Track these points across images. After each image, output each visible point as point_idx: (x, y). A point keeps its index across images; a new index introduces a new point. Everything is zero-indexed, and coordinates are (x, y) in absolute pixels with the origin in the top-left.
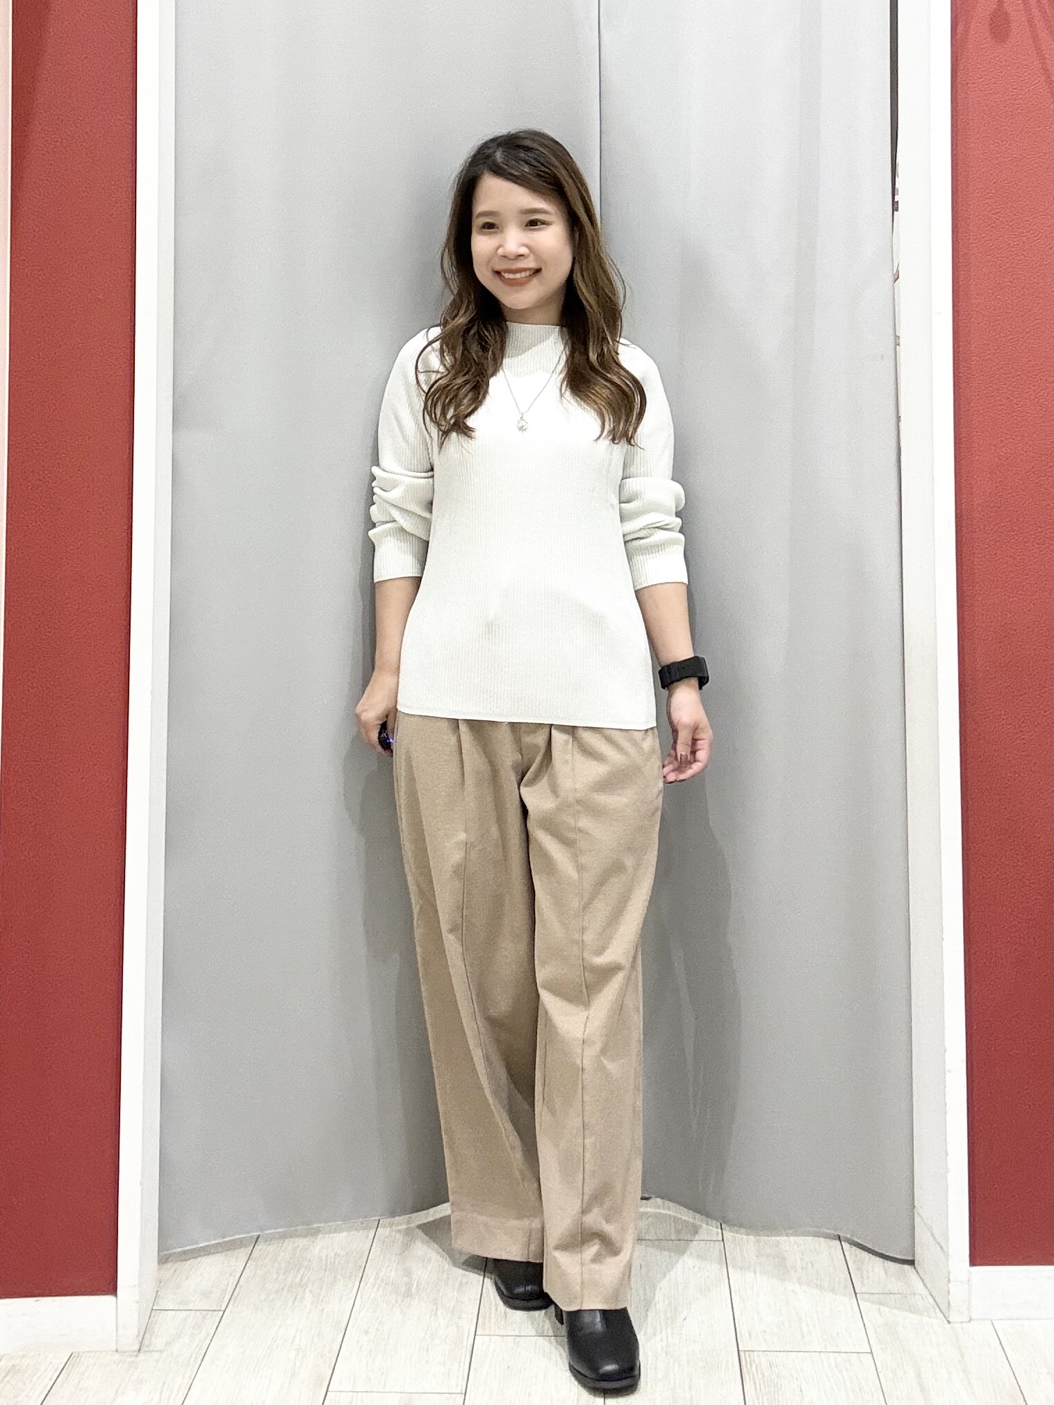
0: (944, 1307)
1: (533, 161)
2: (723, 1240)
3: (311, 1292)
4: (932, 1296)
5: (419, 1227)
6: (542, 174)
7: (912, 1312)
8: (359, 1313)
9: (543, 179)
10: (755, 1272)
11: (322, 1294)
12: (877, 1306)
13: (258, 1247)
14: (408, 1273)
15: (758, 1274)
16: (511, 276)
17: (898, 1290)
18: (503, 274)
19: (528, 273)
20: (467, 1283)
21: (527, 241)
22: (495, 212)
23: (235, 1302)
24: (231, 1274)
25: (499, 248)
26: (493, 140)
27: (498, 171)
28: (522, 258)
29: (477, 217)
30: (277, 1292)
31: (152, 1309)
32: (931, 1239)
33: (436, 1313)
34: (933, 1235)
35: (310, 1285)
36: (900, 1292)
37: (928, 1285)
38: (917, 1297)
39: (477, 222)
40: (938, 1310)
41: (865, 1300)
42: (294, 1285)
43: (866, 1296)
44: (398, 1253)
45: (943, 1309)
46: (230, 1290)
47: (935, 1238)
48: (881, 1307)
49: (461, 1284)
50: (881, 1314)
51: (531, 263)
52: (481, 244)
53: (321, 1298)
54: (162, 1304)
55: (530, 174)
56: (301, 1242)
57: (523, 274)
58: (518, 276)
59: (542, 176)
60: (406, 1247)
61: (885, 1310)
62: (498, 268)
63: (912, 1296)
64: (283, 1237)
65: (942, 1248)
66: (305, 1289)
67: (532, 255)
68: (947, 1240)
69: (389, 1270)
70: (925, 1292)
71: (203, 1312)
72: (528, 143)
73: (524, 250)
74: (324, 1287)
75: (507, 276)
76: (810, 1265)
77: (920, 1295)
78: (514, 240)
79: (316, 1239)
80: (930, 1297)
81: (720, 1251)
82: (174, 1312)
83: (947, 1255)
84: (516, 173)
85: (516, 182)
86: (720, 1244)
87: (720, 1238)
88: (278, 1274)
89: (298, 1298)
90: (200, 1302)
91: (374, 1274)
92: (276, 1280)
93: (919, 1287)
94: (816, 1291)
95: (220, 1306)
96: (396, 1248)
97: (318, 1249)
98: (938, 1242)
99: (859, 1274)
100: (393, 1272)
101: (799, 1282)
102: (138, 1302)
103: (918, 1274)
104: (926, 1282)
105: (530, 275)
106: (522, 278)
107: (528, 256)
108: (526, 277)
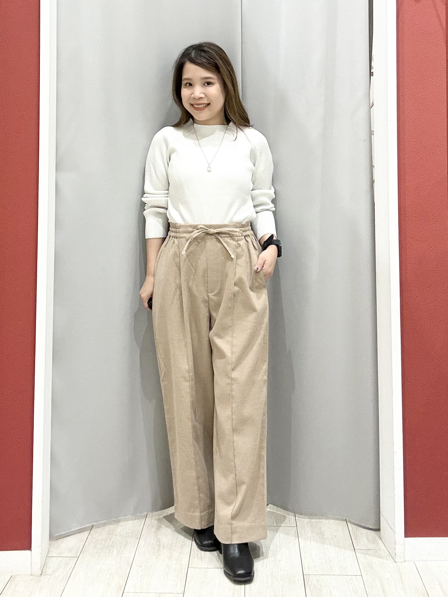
0: (393, 555)
1: (207, 57)
2: (297, 526)
3: (116, 549)
4: (388, 551)
5: (164, 517)
6: (211, 62)
7: (379, 558)
8: (137, 558)
9: (211, 65)
10: (310, 540)
11: (121, 549)
12: (364, 555)
13: (93, 530)
14: (159, 540)
15: (312, 542)
16: (197, 106)
17: (373, 548)
18: (194, 105)
19: (204, 105)
20: (185, 545)
21: (203, 91)
22: (190, 79)
23: (83, 553)
24: (81, 541)
25: (192, 94)
26: (191, 47)
27: (193, 61)
28: (201, 99)
29: (184, 80)
30: (101, 549)
31: (47, 557)
32: (387, 525)
33: (171, 558)
34: (388, 524)
35: (116, 546)
36: (374, 549)
37: (386, 546)
38: (381, 551)
39: (184, 82)
40: (390, 556)
41: (358, 553)
42: (109, 546)
43: (359, 551)
44: (155, 532)
45: (393, 557)
46: (81, 547)
47: (389, 525)
48: (366, 556)
49: (182, 546)
50: (365, 559)
51: (205, 101)
52: (185, 92)
53: (121, 552)
54: (51, 554)
55: (206, 63)
56: (111, 527)
57: (202, 106)
58: (200, 106)
59: (211, 63)
60: (159, 528)
61: (367, 556)
62: (192, 103)
63: (379, 551)
64: (104, 524)
65: (392, 529)
66: (114, 548)
67: (206, 98)
68: (395, 526)
69: (150, 539)
70: (384, 548)
71: (69, 558)
72: (206, 49)
73: (202, 96)
74: (122, 547)
75: (195, 106)
76: (334, 537)
77: (383, 550)
78: (198, 91)
79: (118, 526)
80: (387, 551)
81: (295, 531)
82: (56, 558)
83: (394, 532)
84: (199, 62)
85: (199, 66)
86: (295, 528)
87: (296, 526)
88: (102, 541)
89: (111, 552)
90: (68, 553)
91: (144, 541)
92: (101, 543)
93: (383, 547)
94: (337, 549)
95: (77, 555)
96: (154, 530)
97: (119, 530)
98: (390, 527)
99: (356, 541)
100: (152, 541)
101: (330, 545)
102: (40, 553)
103: (382, 540)
104: (385, 544)
105: (206, 106)
106: (202, 107)
107: (204, 98)
108: (204, 107)
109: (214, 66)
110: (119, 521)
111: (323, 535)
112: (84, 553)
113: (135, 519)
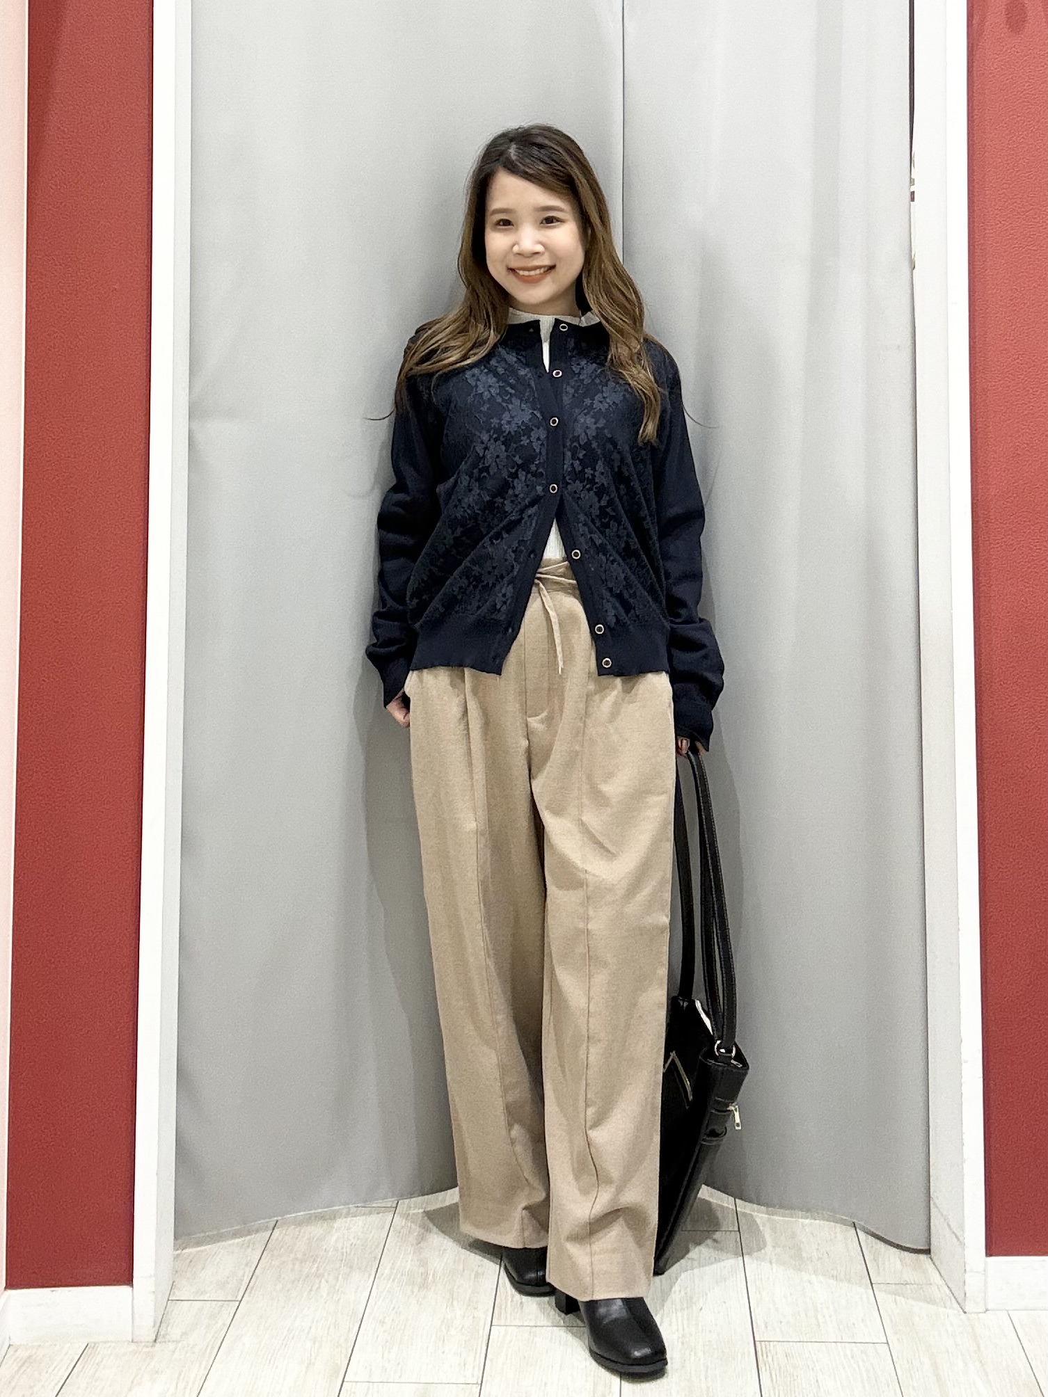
0: (960, 1297)
1: (547, 159)
2: (739, 1231)
3: (327, 1282)
4: (947, 1285)
5: (428, 1214)
6: (557, 172)
7: (928, 1303)
8: (375, 1303)
9: (558, 177)
10: (771, 1263)
11: (338, 1284)
12: (894, 1296)
13: (274, 1237)
14: (424, 1263)
15: (774, 1265)
16: (526, 273)
17: (914, 1280)
18: (518, 271)
19: (542, 270)
20: (483, 1273)
21: (542, 239)
22: (510, 210)
23: (250, 1293)
24: (247, 1265)
25: (514, 245)
26: (504, 134)
27: (512, 169)
28: (536, 256)
29: (491, 214)
30: (293, 1282)
31: (168, 1300)
32: (947, 1229)
33: (452, 1303)
34: (949, 1226)
35: (326, 1276)
36: (916, 1282)
37: (944, 1275)
38: (933, 1287)
39: (491, 219)
40: (952, 1299)
41: (881, 1291)
42: (310, 1276)
43: (883, 1286)
44: (414, 1243)
45: (959, 1300)
46: (246, 1280)
47: (950, 1228)
48: (898, 1298)
49: (477, 1275)
50: (897, 1305)
51: (545, 261)
52: (495, 241)
53: (337, 1289)
54: (178, 1294)
55: (545, 172)
56: (318, 1232)
57: (538, 271)
58: (532, 273)
59: (557, 175)
60: (421, 1239)
61: (901, 1300)
62: (513, 265)
63: (928, 1286)
65: (957, 1238)
66: (321, 1280)
67: (547, 252)
68: (963, 1230)
69: (404, 1260)
70: (941, 1282)
71: (219, 1303)
72: (540, 140)
73: (539, 248)
74: (340, 1277)
75: (521, 273)
76: (825, 1255)
77: (936, 1285)
78: (529, 238)
79: (332, 1229)
80: (945, 1285)
81: (736, 1241)
82: (190, 1302)
83: (962, 1246)
84: (530, 172)
85: (530, 181)
86: (736, 1234)
87: (736, 1229)
88: (294, 1264)
89: (314, 1288)
90: (216, 1292)
91: (391, 1264)
92: (292, 1270)
93: (935, 1277)
94: (832, 1282)
95: (236, 1297)
96: (412, 1238)
97: (334, 1238)
98: (953, 1232)
99: (875, 1264)
100: (409, 1263)
101: (815, 1272)
102: (154, 1292)
103: (934, 1264)
104: (942, 1272)
105: (544, 272)
106: (536, 275)
107: (543, 254)
108: (541, 274)
109: (563, 181)
110: (334, 1217)
111: (800, 1249)
112: (253, 1292)
113: (370, 1213)
